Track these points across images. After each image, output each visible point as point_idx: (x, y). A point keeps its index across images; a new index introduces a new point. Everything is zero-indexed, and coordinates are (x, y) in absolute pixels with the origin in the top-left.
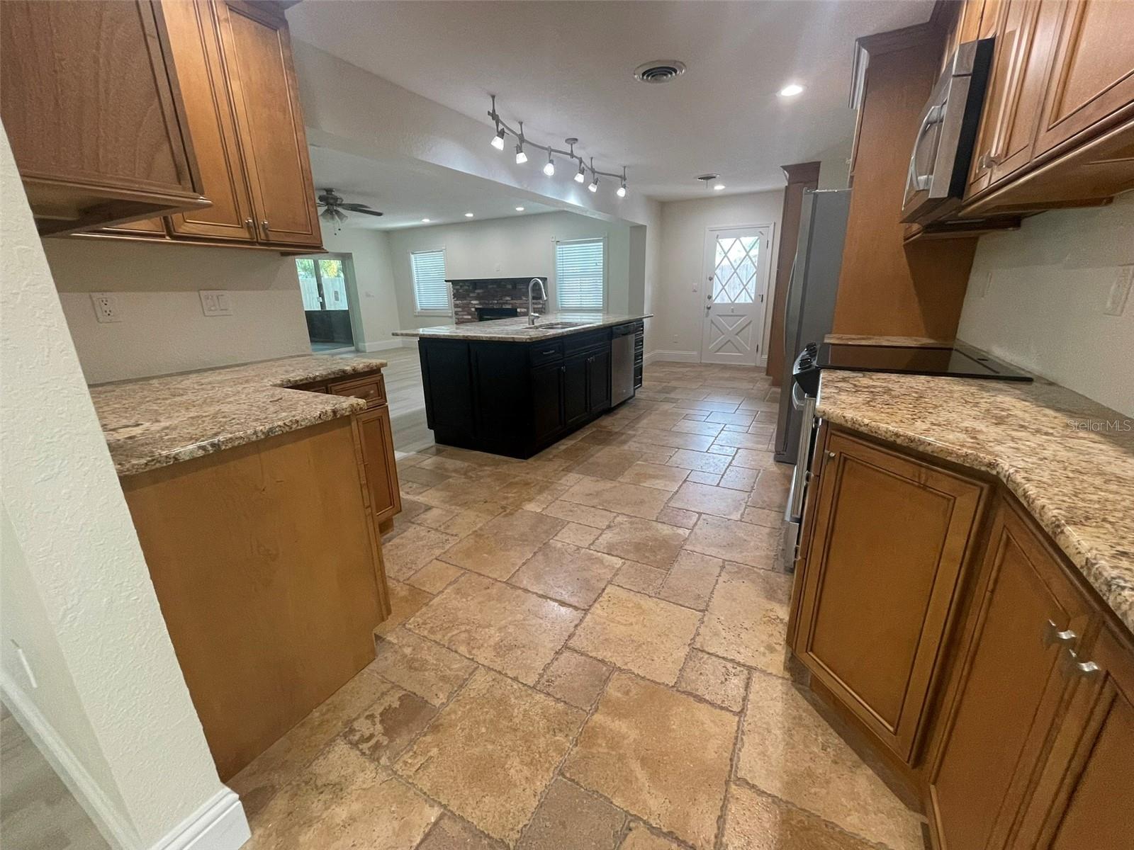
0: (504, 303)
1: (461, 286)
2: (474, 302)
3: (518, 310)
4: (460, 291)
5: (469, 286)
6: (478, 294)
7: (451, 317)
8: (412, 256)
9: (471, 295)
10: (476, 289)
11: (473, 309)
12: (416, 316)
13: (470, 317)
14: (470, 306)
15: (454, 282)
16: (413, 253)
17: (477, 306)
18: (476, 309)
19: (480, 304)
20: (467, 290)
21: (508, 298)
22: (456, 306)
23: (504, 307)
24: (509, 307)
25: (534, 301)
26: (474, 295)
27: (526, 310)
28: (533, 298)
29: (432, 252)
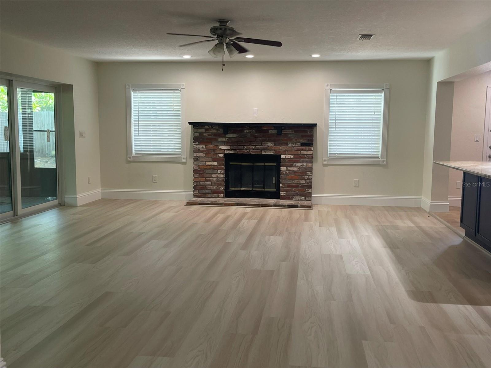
0: (264, 149)
1: (206, 130)
2: (223, 147)
3: (283, 157)
4: (205, 134)
5: (217, 130)
6: (230, 138)
7: (184, 163)
8: (132, 93)
9: (220, 139)
10: (227, 133)
11: (221, 155)
12: (130, 162)
13: (215, 163)
14: (217, 151)
15: (196, 125)
16: (133, 90)
17: (227, 152)
18: (226, 155)
19: (231, 149)
20: (215, 135)
21: (269, 144)
22: (196, 151)
23: (263, 153)
24: (271, 153)
25: (303, 147)
26: (224, 140)
27: (292, 157)
28: (303, 144)
29: (163, 90)
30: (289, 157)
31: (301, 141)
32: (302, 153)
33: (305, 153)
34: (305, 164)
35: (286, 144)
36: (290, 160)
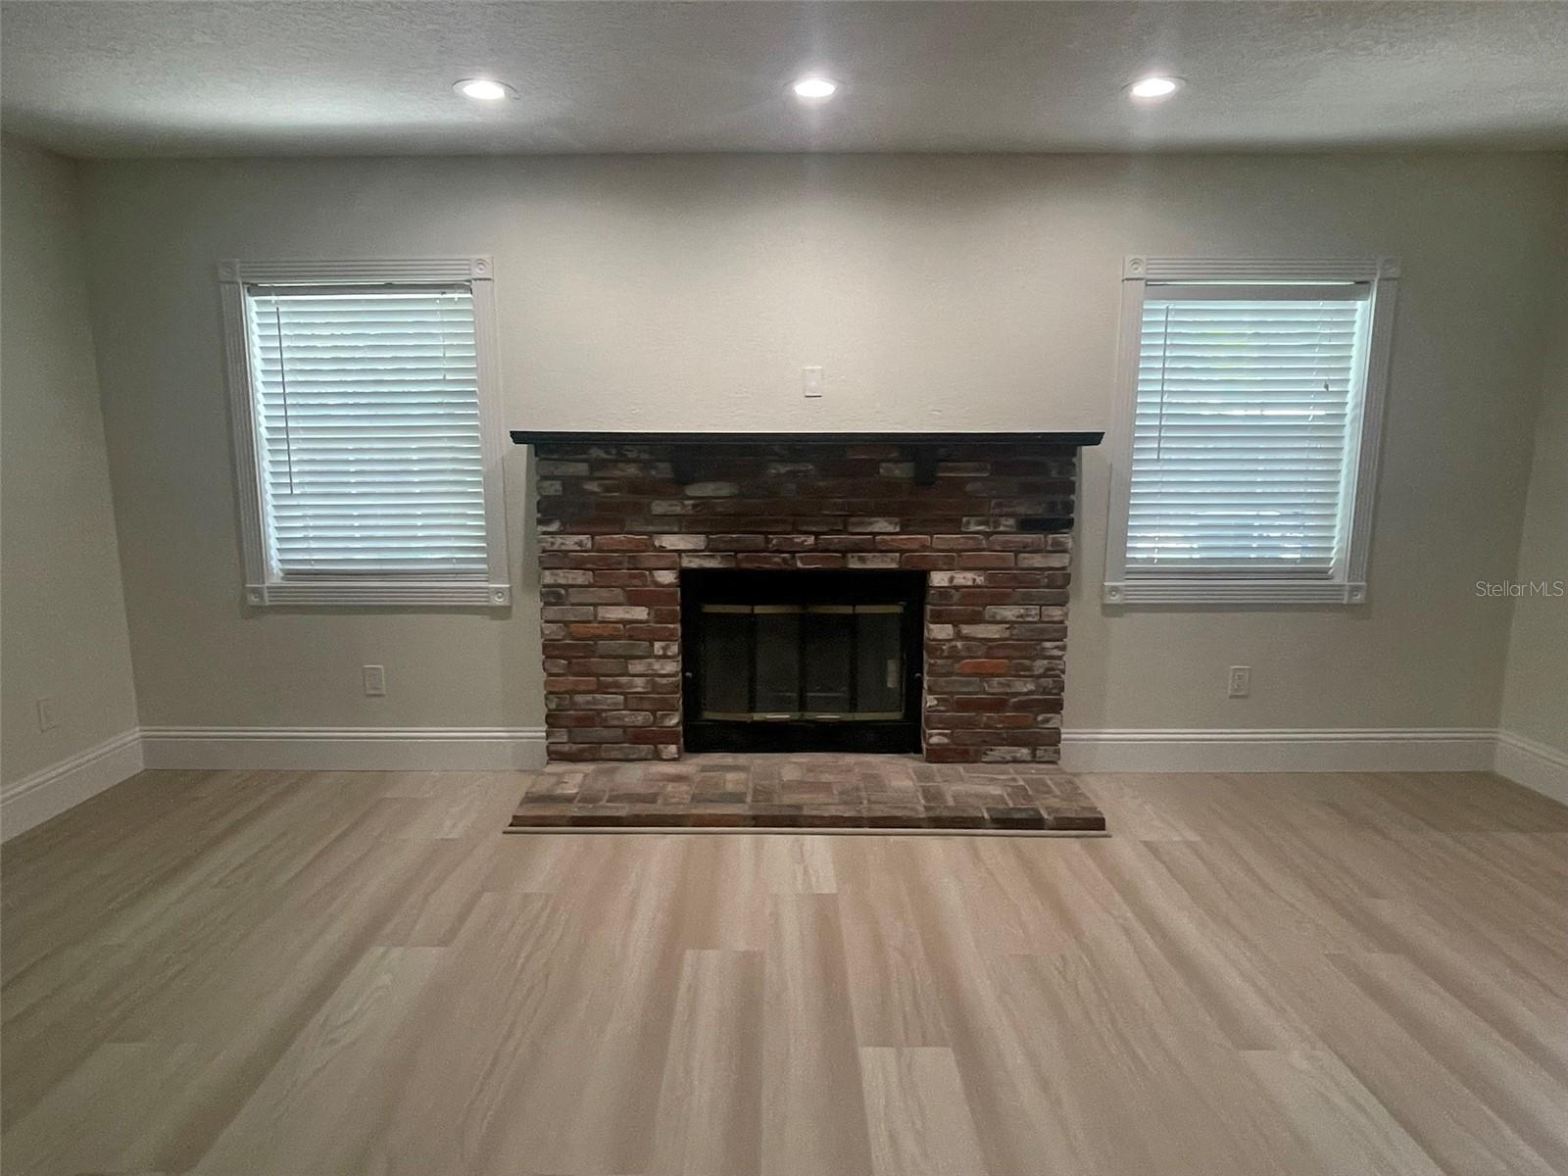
0: (858, 549)
1: (595, 465)
2: (671, 542)
3: (938, 579)
4: (592, 486)
5: (646, 465)
6: (703, 503)
7: (501, 614)
8: (252, 305)
9: (659, 507)
10: (692, 481)
11: (667, 577)
12: (260, 610)
13: (640, 613)
14: (648, 558)
15: (546, 446)
16: (254, 290)
17: (693, 563)
18: (685, 575)
19: (712, 549)
20: (635, 487)
21: (881, 525)
22: (552, 559)
23: (854, 564)
24: (888, 563)
25: (1028, 538)
26: (678, 510)
27: (980, 580)
28: (1027, 525)
29: (389, 287)
30: (964, 578)
31: (1022, 510)
32: (1025, 564)
33: (1037, 561)
34: (1034, 610)
35: (954, 525)
36: (970, 594)
